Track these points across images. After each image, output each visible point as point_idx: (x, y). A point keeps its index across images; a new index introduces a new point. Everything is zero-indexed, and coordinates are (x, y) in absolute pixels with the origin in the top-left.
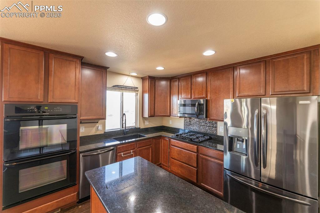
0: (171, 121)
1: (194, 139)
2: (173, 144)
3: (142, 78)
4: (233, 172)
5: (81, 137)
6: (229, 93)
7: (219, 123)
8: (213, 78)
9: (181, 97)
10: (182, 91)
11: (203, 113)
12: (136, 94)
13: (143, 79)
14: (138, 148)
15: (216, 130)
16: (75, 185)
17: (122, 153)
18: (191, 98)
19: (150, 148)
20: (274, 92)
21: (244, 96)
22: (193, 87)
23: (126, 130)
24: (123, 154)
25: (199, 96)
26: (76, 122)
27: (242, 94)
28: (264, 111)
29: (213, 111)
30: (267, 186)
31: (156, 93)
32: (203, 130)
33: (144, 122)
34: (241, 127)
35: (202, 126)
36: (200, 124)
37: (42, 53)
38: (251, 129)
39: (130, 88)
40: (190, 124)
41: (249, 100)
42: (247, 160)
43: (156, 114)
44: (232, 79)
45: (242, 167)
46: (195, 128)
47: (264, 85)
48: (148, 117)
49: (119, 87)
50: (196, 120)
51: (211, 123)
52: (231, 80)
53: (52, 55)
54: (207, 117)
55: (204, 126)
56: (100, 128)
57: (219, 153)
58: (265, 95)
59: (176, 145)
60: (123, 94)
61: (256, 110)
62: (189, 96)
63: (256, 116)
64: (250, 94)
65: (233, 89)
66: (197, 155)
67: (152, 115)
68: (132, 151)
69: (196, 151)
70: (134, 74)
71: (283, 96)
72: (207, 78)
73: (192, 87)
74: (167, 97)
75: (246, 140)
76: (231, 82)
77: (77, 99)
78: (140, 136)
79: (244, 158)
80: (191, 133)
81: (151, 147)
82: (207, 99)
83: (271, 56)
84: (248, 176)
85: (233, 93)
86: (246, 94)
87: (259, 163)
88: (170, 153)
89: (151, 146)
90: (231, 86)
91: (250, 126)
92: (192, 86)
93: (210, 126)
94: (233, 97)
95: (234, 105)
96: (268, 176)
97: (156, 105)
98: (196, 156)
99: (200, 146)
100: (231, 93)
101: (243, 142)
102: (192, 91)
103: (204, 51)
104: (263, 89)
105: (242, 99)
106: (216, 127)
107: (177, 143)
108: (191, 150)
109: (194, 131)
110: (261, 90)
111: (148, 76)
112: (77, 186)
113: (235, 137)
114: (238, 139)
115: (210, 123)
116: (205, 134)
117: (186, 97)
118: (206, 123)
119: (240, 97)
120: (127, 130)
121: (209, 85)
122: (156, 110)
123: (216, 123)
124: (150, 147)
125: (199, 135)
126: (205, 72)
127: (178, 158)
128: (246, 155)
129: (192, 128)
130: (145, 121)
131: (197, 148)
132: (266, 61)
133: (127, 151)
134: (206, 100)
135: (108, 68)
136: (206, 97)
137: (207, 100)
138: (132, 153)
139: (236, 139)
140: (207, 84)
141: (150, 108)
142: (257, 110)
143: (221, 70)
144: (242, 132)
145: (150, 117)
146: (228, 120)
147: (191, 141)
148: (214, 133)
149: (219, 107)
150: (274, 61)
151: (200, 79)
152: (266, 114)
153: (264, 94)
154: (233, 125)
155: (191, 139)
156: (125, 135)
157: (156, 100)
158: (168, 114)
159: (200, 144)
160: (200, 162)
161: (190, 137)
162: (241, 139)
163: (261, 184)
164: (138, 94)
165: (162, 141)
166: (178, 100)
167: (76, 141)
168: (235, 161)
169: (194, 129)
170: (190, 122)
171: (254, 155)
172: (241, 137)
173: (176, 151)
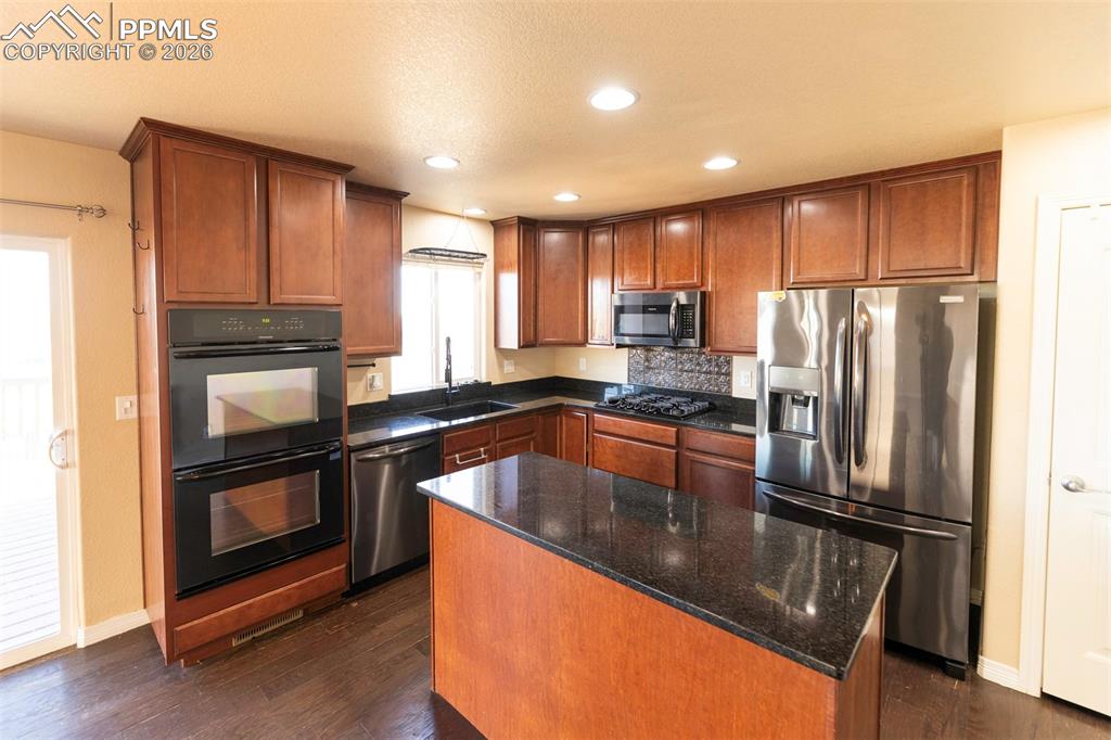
0: (583, 361)
1: (668, 409)
2: (601, 429)
3: (493, 223)
4: (780, 484)
5: (350, 407)
6: (770, 274)
7: (737, 360)
8: (722, 228)
9: (622, 284)
10: (626, 266)
11: (694, 332)
12: (476, 273)
13: (498, 226)
14: (500, 441)
15: (729, 383)
16: (340, 543)
17: (457, 456)
18: (655, 288)
19: (532, 443)
20: (889, 271)
21: (812, 282)
22: (662, 254)
23: (451, 388)
24: (460, 457)
25: (681, 282)
26: (339, 360)
27: (804, 277)
28: (860, 323)
29: (722, 327)
30: (870, 510)
31: (541, 272)
32: (687, 385)
33: (501, 366)
34: (801, 367)
35: (686, 371)
36: (680, 367)
37: (251, 161)
38: (827, 368)
39: (464, 255)
40: (648, 368)
41: (823, 294)
42: (818, 450)
43: (541, 339)
44: (779, 234)
45: (802, 470)
46: (664, 379)
47: (864, 251)
48: (516, 347)
49: (434, 254)
50: (667, 354)
51: (714, 363)
52: (776, 235)
53: (274, 166)
54: (703, 344)
55: (692, 371)
56: (378, 383)
57: (740, 444)
58: (864, 281)
59: (611, 430)
60: (436, 274)
61: (840, 319)
62: (649, 282)
63: (841, 335)
64: (828, 276)
65: (779, 262)
66: (677, 454)
67: (529, 341)
68: (482, 449)
69: (673, 442)
70: (477, 212)
71: (910, 281)
72: (706, 226)
73: (658, 254)
74: (576, 283)
75: (816, 399)
76: (776, 242)
77: (338, 293)
78: (494, 408)
79: (808, 446)
80: (653, 396)
81: (533, 439)
82: (703, 289)
83: (883, 173)
84: (820, 491)
85: (779, 273)
86: (816, 275)
87: (846, 455)
88: (590, 457)
89: (534, 435)
90: (776, 253)
91: (825, 362)
92: (658, 250)
93: (710, 373)
94: (779, 284)
95: (783, 310)
96: (870, 485)
97: (540, 307)
98: (674, 457)
99: (687, 425)
100: (776, 273)
101: (806, 405)
102: (658, 266)
103: (707, 158)
104: (860, 264)
105: (804, 292)
106: (729, 374)
107: (615, 423)
108: (659, 441)
109: (661, 389)
110: (854, 265)
111: (519, 217)
112: (344, 546)
113: (787, 392)
114: (793, 399)
115: (709, 361)
116: (694, 396)
117: (637, 283)
118: (698, 364)
119: (799, 287)
120: (455, 388)
121: (711, 247)
122: (540, 324)
123: (729, 363)
124: (529, 440)
125: (679, 399)
126: (698, 209)
127: (616, 467)
128: (814, 438)
129: (653, 378)
130: (506, 362)
131: (678, 433)
132: (869, 185)
133: (468, 449)
134: (702, 293)
135: (406, 194)
136: (702, 285)
137: (705, 292)
138: (483, 456)
139: (789, 397)
140: (706, 244)
141: (524, 319)
142: (844, 320)
143: (746, 204)
144: (805, 377)
145: (523, 347)
146: (766, 349)
147: (660, 416)
148: (723, 391)
149: (741, 313)
150: (890, 189)
151: (678, 227)
152: (866, 330)
153: (863, 277)
154: (780, 361)
155: (658, 410)
156: (448, 405)
157: (541, 294)
158: (580, 338)
159: (686, 422)
160: (686, 473)
161: (656, 405)
162: (802, 398)
163: (852, 507)
164: (480, 273)
165: (564, 422)
166: (613, 292)
167: (340, 420)
168: (784, 453)
169: (660, 384)
170: (647, 360)
171: (833, 435)
172: (799, 393)
173: (611, 448)
